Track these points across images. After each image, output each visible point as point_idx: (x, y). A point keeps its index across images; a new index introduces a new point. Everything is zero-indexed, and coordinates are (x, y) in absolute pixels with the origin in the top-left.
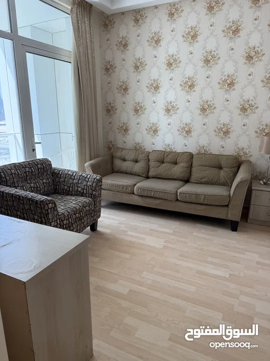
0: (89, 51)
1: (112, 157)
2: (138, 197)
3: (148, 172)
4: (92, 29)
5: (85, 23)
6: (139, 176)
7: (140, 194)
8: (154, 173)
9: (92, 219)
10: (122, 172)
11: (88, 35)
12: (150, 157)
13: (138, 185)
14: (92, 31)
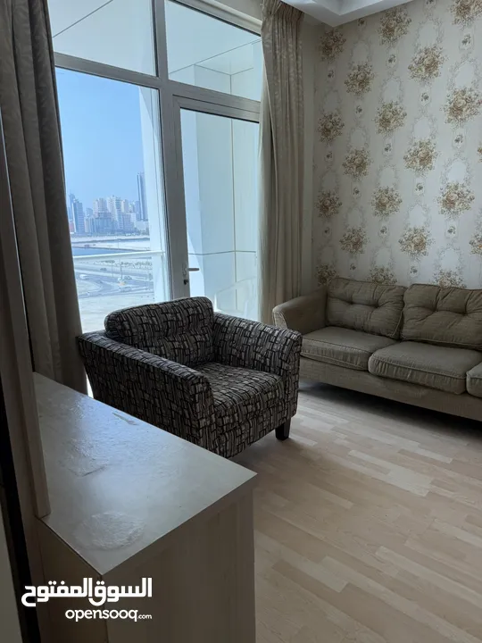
0: (293, 98)
1: (327, 297)
2: (377, 379)
3: (401, 327)
4: (300, 57)
5: (288, 47)
6: (380, 335)
7: (382, 374)
8: (414, 331)
9: (279, 416)
10: (344, 326)
11: (292, 70)
12: (406, 298)
13: (377, 354)
14: (299, 62)
